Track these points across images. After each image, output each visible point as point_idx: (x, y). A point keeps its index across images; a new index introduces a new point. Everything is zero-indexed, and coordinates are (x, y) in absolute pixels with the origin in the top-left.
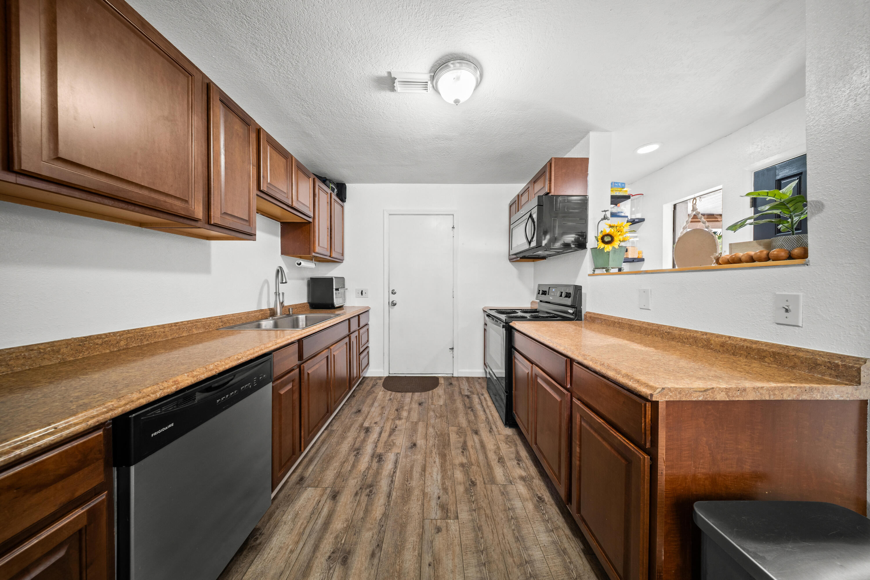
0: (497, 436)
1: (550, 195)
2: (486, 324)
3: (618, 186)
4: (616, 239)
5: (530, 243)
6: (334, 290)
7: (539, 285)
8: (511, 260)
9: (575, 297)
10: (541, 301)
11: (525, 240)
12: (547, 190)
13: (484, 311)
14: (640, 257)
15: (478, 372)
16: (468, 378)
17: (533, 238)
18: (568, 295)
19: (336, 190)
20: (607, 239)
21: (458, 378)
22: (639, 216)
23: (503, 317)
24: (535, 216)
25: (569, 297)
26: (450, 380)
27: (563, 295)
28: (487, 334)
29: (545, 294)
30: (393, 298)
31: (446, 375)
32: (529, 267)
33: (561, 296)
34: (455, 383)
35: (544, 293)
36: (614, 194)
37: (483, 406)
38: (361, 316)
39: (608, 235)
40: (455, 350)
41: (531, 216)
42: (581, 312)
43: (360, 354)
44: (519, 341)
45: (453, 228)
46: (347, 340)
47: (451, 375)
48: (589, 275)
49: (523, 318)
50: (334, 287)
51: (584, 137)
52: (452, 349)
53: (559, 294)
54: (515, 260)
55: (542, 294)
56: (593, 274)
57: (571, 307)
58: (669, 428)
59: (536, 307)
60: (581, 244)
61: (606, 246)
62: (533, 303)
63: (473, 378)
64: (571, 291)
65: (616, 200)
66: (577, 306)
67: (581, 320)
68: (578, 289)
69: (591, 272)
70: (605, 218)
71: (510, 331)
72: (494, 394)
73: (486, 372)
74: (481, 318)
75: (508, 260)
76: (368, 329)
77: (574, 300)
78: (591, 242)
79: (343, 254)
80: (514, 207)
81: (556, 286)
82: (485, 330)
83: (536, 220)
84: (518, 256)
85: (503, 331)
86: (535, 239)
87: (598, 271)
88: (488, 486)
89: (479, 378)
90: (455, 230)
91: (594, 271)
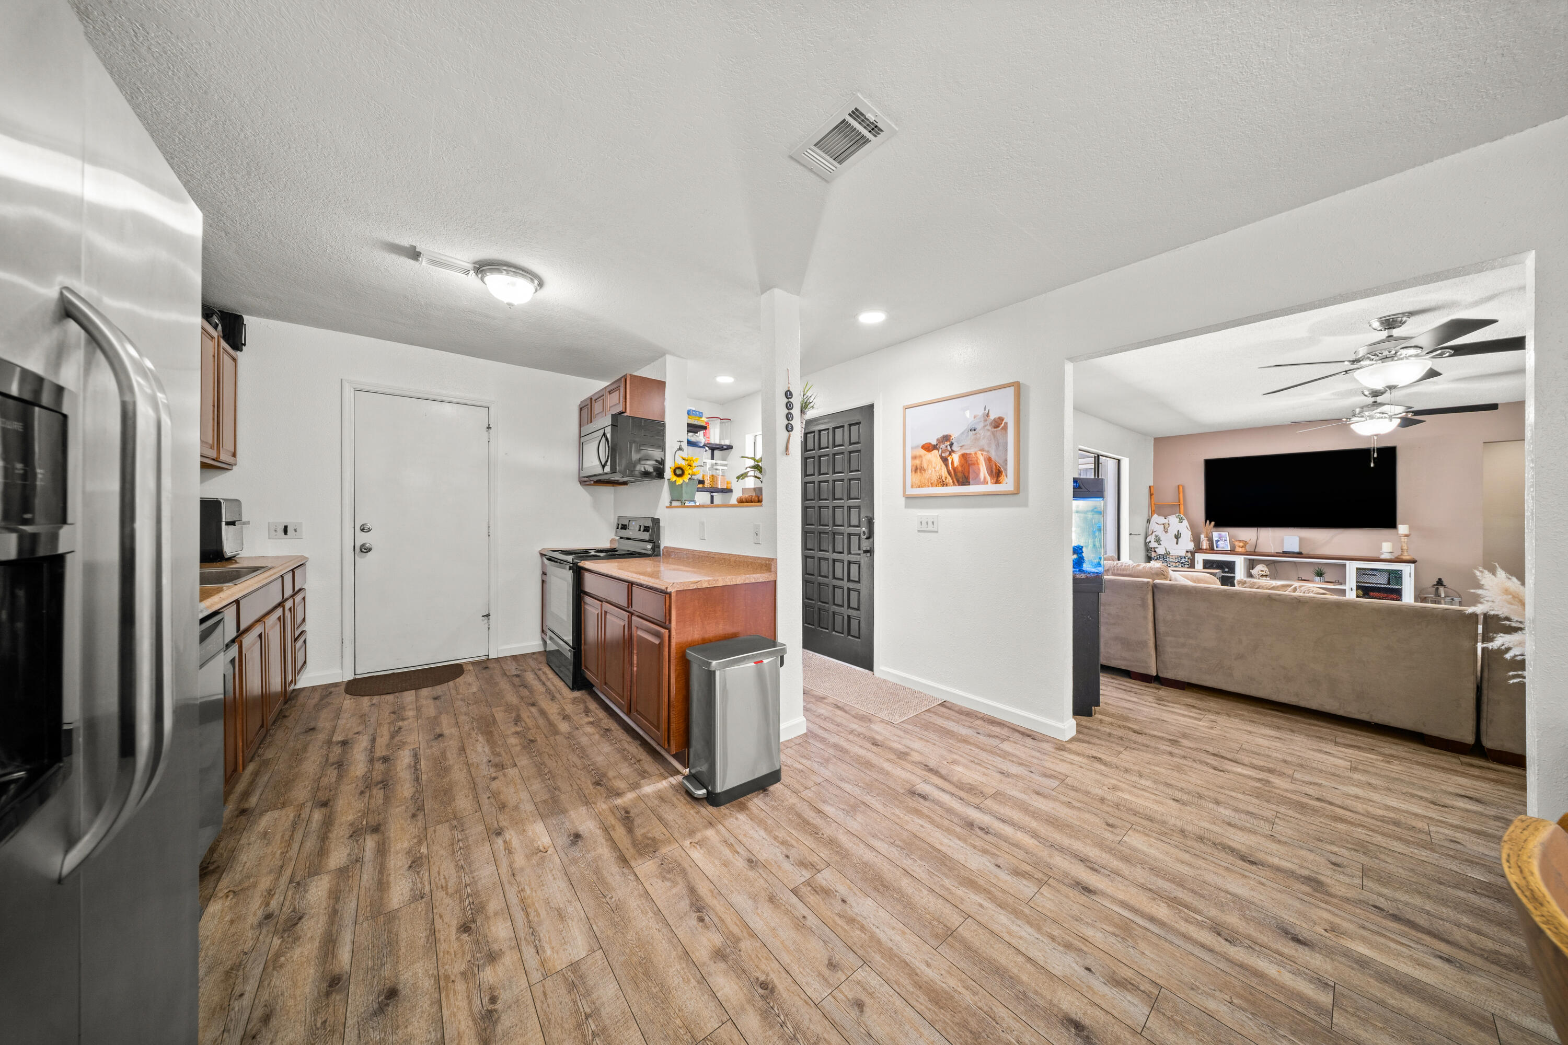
0: (562, 702)
1: (625, 414)
2: (544, 574)
3: (696, 415)
4: (686, 473)
5: (603, 467)
6: (223, 524)
7: (619, 518)
8: (582, 482)
9: (653, 531)
10: (621, 538)
11: (598, 463)
12: (620, 409)
13: (542, 555)
14: (729, 487)
15: (531, 643)
16: (515, 658)
17: (607, 462)
18: (646, 529)
19: (220, 327)
20: (678, 472)
21: (497, 660)
22: (727, 442)
23: (570, 558)
24: (609, 436)
25: (648, 531)
26: (484, 665)
27: (642, 529)
28: (547, 586)
29: (625, 529)
30: (362, 538)
31: (477, 659)
32: (607, 492)
33: (640, 530)
34: (491, 665)
35: (624, 527)
36: (692, 422)
37: (541, 680)
38: (297, 571)
39: (679, 468)
40: (491, 617)
41: (604, 434)
42: (659, 547)
43: (296, 640)
44: (590, 583)
45: (489, 428)
46: (279, 612)
47: (486, 657)
48: (667, 507)
49: (595, 558)
50: (224, 519)
51: (661, 357)
52: (488, 615)
53: (637, 528)
54: (587, 483)
55: (644, 531)
56: (670, 507)
57: (649, 541)
58: (678, 609)
59: (615, 546)
60: (659, 473)
61: (678, 479)
62: (612, 541)
63: (524, 655)
64: (649, 524)
65: (693, 428)
66: (655, 542)
67: (660, 556)
68: (656, 522)
69: (668, 504)
70: (680, 449)
71: (578, 573)
72: (557, 667)
73: (545, 642)
74: (536, 563)
75: (579, 484)
76: (304, 599)
77: (652, 535)
78: (668, 474)
79: (234, 455)
80: (585, 411)
81: (636, 519)
82: (543, 581)
83: (610, 440)
84: (591, 478)
85: (569, 575)
86: (609, 463)
87: (674, 504)
88: (552, 738)
89: (534, 653)
90: (491, 431)
91: (671, 503)
